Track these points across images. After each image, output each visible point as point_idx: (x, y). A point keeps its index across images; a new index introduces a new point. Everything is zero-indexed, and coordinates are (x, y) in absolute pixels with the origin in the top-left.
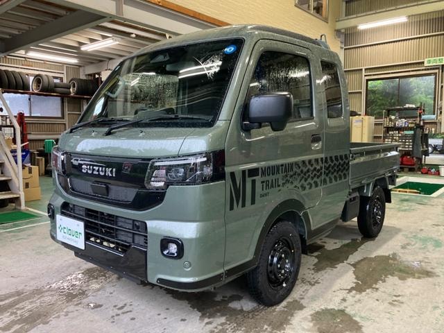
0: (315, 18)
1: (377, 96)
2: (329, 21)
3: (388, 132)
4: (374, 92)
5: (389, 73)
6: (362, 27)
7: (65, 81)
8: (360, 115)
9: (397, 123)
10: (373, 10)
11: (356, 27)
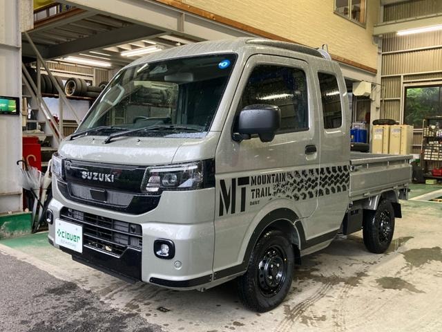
0: (352, 24)
1: (417, 104)
2: (367, 27)
3: (428, 142)
4: (413, 100)
5: (429, 81)
6: (400, 33)
7: (94, 84)
8: (398, 124)
9: (437, 133)
10: (412, 16)
11: (395, 33)
